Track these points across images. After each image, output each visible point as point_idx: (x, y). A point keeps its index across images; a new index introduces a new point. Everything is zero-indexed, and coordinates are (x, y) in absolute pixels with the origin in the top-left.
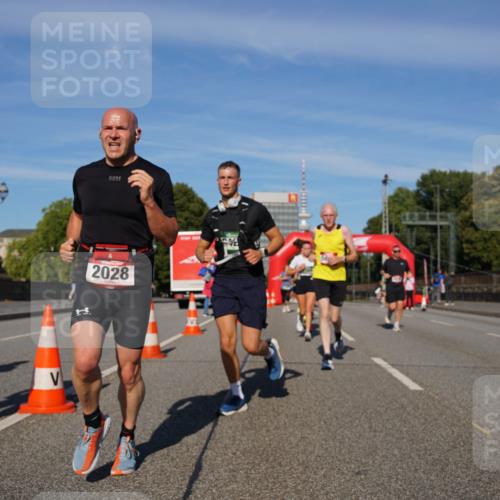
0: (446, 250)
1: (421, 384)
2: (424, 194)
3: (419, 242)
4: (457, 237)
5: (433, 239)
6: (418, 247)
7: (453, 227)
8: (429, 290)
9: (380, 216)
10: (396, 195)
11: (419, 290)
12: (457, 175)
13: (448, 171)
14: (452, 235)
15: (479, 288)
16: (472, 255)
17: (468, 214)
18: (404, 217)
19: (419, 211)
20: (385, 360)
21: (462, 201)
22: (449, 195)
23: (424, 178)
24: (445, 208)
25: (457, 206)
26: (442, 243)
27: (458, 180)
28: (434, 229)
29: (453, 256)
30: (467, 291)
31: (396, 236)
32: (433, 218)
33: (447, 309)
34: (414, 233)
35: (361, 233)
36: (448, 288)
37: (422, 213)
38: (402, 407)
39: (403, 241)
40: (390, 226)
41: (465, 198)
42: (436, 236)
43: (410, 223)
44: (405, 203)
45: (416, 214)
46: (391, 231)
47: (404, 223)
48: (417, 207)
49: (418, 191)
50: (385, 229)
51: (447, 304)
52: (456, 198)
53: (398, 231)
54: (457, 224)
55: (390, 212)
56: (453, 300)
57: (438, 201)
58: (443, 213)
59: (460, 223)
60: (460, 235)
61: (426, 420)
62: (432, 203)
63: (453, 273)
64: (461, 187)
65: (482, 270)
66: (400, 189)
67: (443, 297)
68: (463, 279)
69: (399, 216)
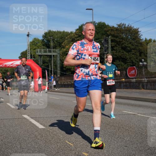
0: (56, 66)
1: (44, 126)
2: (46, 41)
3: (44, 62)
4: (61, 60)
5: (50, 61)
6: (43, 65)
7: (58, 56)
8: (48, 83)
9: (26, 51)
10: (33, 41)
11: (44, 84)
12: (60, 32)
13: (57, 31)
14: (58, 59)
15: (70, 82)
16: (67, 68)
17: (65, 50)
18: (37, 51)
19: (44, 48)
20: (29, 116)
21: (62, 44)
22: (57, 41)
23: (46, 34)
24: (55, 47)
25: (60, 47)
26: (54, 63)
27: (60, 35)
28: (50, 56)
29: (59, 69)
30: (65, 83)
31: (34, 60)
32: (50, 52)
33: (56, 92)
34: (42, 58)
35: (18, 59)
36: (57, 82)
37: (45, 50)
38: (36, 136)
39: (37, 62)
40: (31, 55)
41: (64, 43)
42: (52, 60)
43: (40, 54)
44: (38, 45)
45: (43, 50)
46: (31, 58)
47: (37, 54)
48: (43, 47)
49: (43, 40)
50: (29, 57)
51: (56, 90)
52: (60, 43)
53: (34, 58)
54: (60, 54)
55: (30, 49)
56: (59, 87)
57: (52, 44)
58: (54, 50)
59: (62, 54)
60: (62, 59)
61: (46, 141)
62: (49, 45)
63: (59, 76)
64: (62, 38)
65: (71, 74)
66: (35, 39)
67: (55, 86)
68: (63, 78)
69: (35, 51)
